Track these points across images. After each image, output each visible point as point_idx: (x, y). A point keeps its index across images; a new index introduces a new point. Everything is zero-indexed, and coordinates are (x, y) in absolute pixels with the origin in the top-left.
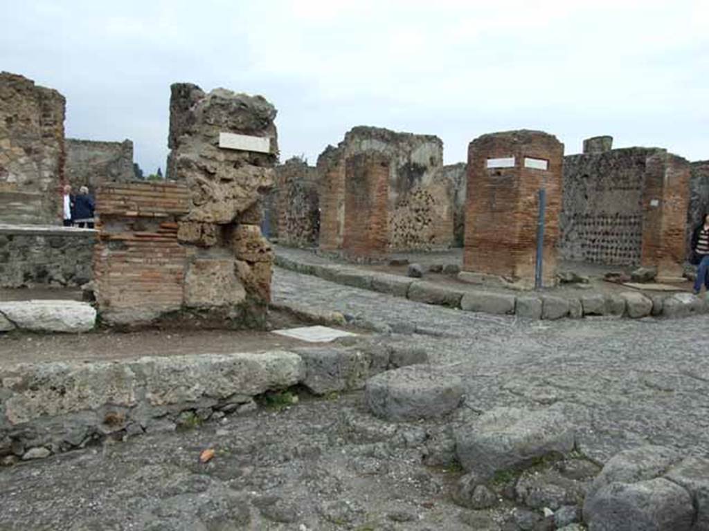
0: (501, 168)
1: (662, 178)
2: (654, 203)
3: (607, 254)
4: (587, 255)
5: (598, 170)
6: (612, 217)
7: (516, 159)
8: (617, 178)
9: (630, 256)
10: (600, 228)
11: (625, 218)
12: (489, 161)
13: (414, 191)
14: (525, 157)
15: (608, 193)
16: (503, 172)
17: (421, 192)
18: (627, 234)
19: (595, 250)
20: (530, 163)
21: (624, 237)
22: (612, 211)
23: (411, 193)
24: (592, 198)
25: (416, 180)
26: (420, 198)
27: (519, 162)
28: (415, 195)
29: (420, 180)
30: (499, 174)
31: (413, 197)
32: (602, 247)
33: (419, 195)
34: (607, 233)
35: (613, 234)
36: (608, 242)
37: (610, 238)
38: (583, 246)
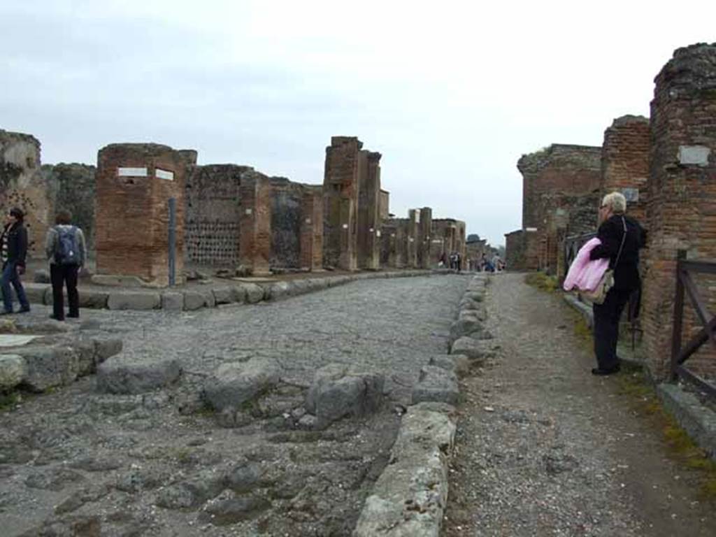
0: (133, 177)
1: (253, 190)
2: (249, 211)
3: (210, 255)
4: (192, 257)
5: (199, 182)
6: (213, 223)
7: (149, 169)
8: (216, 190)
9: (230, 256)
10: (204, 232)
11: (225, 224)
12: (120, 169)
13: (9, 192)
14: (157, 168)
15: (210, 203)
16: (135, 180)
17: (17, 194)
18: (227, 238)
19: (200, 252)
20: (161, 174)
21: (225, 240)
22: (214, 217)
23: (6, 196)
24: (195, 206)
25: (12, 182)
26: (17, 201)
27: (151, 172)
28: (11, 197)
29: (16, 181)
30: (132, 182)
31: (9, 200)
32: (206, 249)
33: (15, 198)
34: (210, 237)
35: (215, 238)
36: (211, 244)
37: (213, 241)
38: (189, 248)
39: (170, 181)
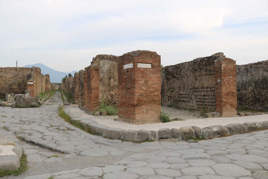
1: (221, 68)
2: (219, 81)
3: (205, 105)
4: (198, 106)
5: (200, 67)
6: (206, 88)
7: (134, 64)
9: (213, 106)
10: (202, 93)
11: (211, 88)
12: (124, 66)
14: (138, 63)
15: (204, 77)
18: (212, 96)
19: (201, 103)
20: (140, 65)
21: (211, 97)
22: (206, 85)
24: (198, 79)
27: (135, 66)
30: (128, 71)
32: (203, 102)
34: (204, 96)
35: (207, 96)
36: (205, 99)
37: (206, 97)
38: (196, 102)
39: (150, 69)
